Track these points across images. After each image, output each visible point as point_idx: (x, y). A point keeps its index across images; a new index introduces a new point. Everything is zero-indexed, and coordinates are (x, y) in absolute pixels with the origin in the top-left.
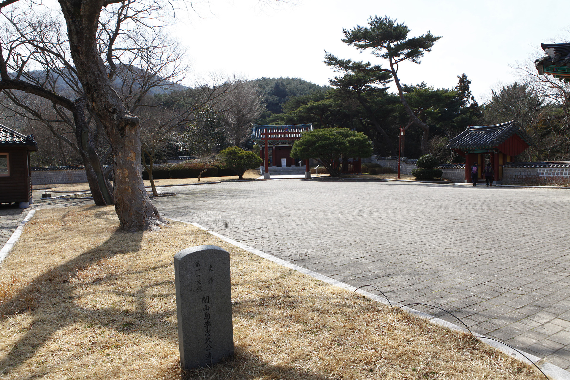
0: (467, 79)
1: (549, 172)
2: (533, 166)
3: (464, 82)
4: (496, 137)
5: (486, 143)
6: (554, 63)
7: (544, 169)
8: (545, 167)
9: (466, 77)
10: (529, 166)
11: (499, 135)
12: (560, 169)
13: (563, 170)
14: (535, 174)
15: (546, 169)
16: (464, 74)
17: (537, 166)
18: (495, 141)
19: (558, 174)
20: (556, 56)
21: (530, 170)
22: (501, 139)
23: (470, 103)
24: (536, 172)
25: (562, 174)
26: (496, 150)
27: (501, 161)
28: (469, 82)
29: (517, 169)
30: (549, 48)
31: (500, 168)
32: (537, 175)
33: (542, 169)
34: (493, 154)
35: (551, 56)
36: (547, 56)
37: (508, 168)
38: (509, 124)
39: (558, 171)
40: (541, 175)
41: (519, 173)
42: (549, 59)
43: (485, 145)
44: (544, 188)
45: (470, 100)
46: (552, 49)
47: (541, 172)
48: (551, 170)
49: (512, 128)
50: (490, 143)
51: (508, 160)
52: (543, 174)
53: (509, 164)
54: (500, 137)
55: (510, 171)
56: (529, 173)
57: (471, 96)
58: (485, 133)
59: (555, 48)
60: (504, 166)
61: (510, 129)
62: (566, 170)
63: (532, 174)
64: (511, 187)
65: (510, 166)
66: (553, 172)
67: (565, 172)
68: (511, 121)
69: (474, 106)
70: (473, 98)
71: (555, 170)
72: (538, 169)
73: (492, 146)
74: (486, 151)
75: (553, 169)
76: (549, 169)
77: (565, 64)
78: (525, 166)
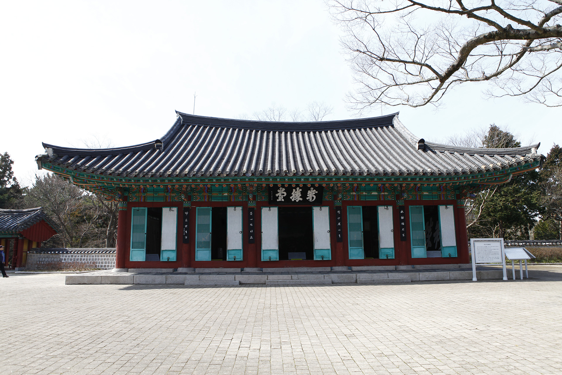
0: (10, 158)
1: (70, 258)
2: (57, 252)
3: (6, 161)
4: (21, 222)
5: (10, 227)
6: (50, 162)
7: (66, 255)
8: (67, 253)
9: (9, 157)
10: (53, 252)
11: (24, 221)
12: (80, 255)
13: (82, 256)
14: (58, 260)
15: (68, 255)
16: (6, 153)
17: (61, 252)
18: (20, 226)
19: (78, 260)
20: (53, 155)
21: (54, 256)
22: (27, 224)
23: (12, 184)
24: (59, 258)
25: (81, 260)
26: (21, 236)
27: (25, 247)
28: (12, 162)
29: (42, 255)
30: (48, 148)
31: (24, 254)
32: (60, 261)
33: (65, 255)
34: (17, 239)
35: (49, 155)
36: (46, 154)
37: (33, 254)
38: (37, 210)
39: (78, 257)
40: (63, 261)
41: (44, 259)
42: (47, 157)
43: (8, 229)
44: (62, 273)
45: (11, 180)
46: (50, 150)
47: (63, 258)
48: (72, 256)
49: (40, 214)
50: (13, 228)
51: (34, 246)
52: (65, 259)
53: (35, 249)
54: (25, 222)
55: (35, 257)
56: (52, 259)
57: (13, 177)
58: (12, 217)
59: (53, 149)
60: (28, 252)
61: (37, 215)
62: (85, 256)
63: (55, 260)
64: (30, 273)
65: (35, 252)
66: (74, 257)
67: (83, 258)
68: (39, 208)
69: (16, 188)
70: (15, 179)
71: (75, 256)
72: (61, 255)
73: (16, 232)
74: (10, 236)
75: (74, 255)
76: (70, 255)
77: (59, 165)
78: (49, 252)
